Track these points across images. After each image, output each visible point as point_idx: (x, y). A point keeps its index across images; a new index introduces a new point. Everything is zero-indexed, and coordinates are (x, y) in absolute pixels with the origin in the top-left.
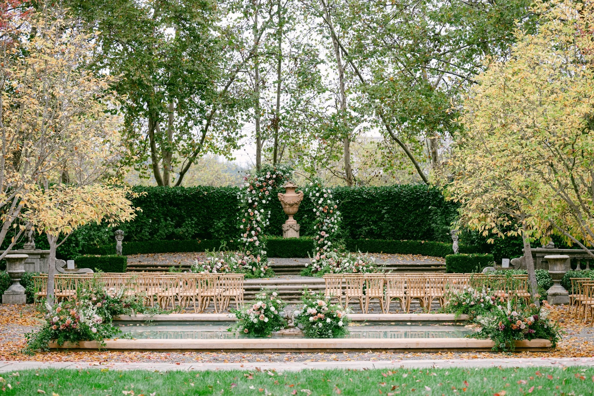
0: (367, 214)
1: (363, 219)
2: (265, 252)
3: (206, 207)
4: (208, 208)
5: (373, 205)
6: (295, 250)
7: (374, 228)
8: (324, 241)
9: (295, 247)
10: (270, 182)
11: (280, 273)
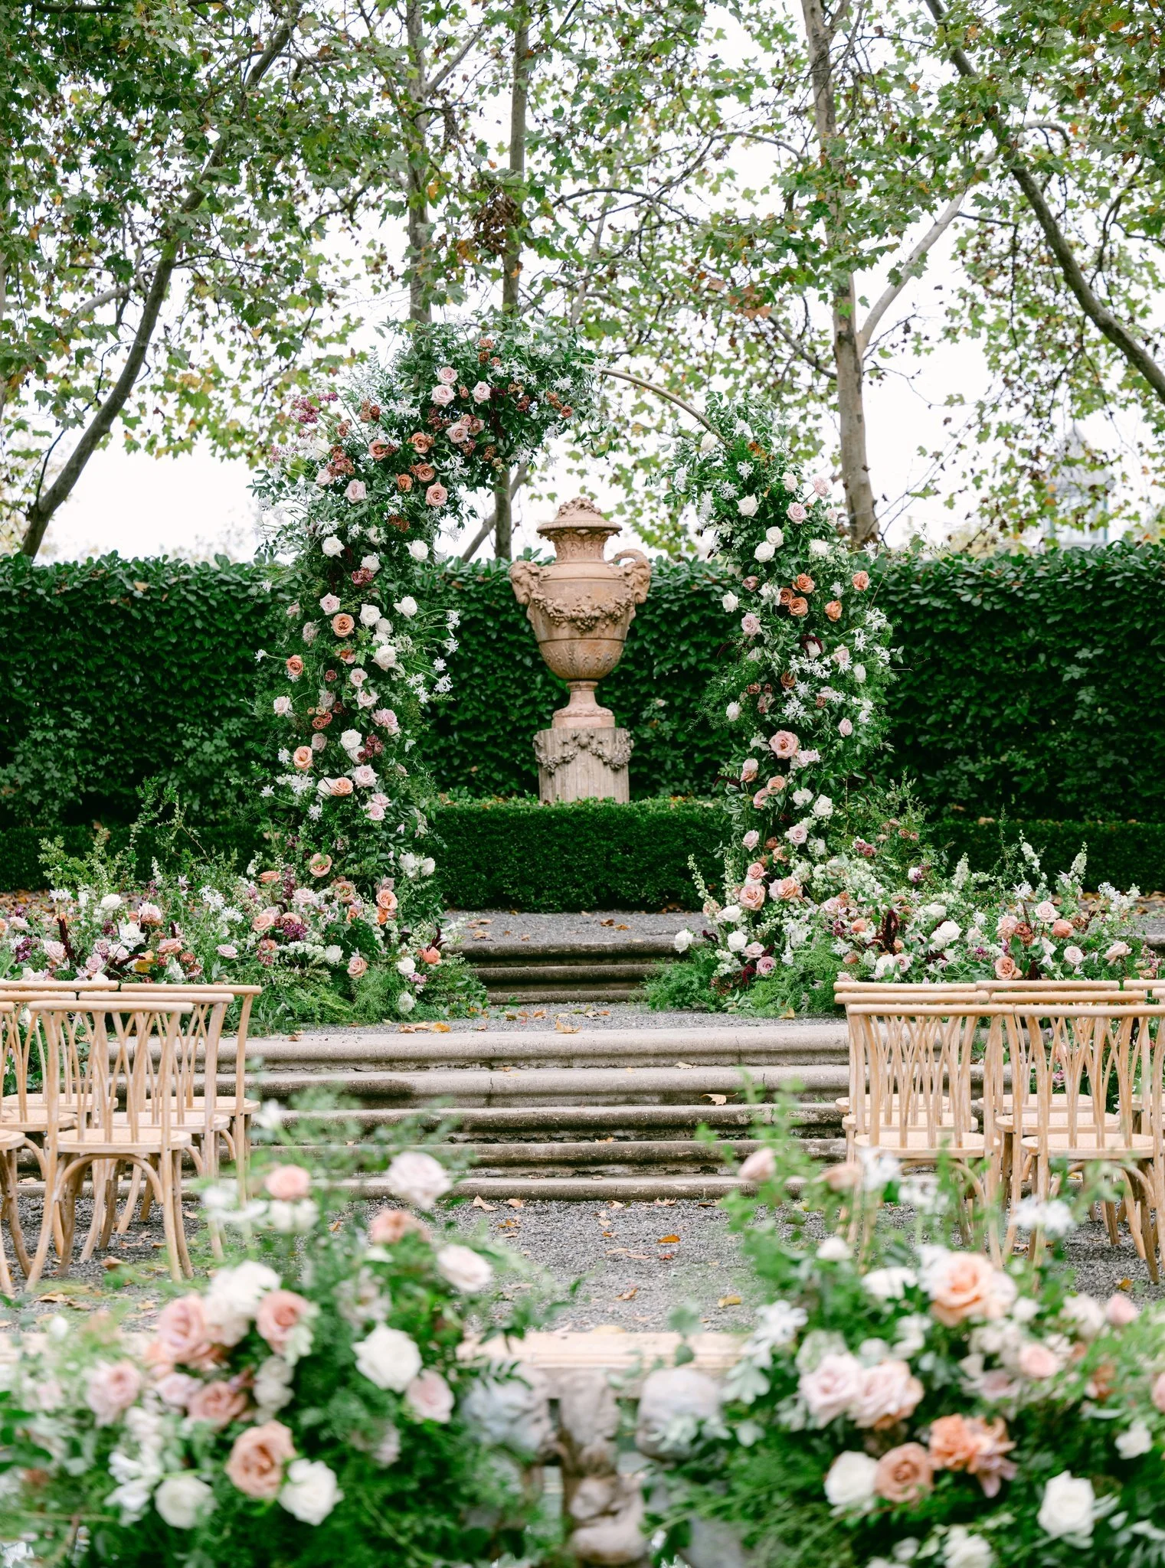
0: (980, 694)
1: (959, 718)
2: (430, 866)
3: (139, 658)
4: (151, 662)
5: (1010, 642)
6: (608, 866)
7: (1020, 760)
8: (789, 792)
9: (610, 853)
10: (458, 429)
11: (519, 995)
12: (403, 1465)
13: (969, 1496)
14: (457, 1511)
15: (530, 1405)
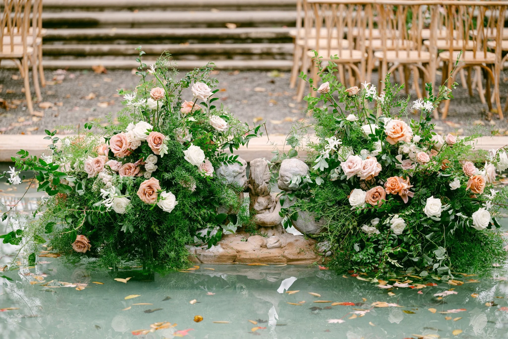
12: (198, 192)
13: (398, 203)
14: (215, 207)
15: (240, 171)
